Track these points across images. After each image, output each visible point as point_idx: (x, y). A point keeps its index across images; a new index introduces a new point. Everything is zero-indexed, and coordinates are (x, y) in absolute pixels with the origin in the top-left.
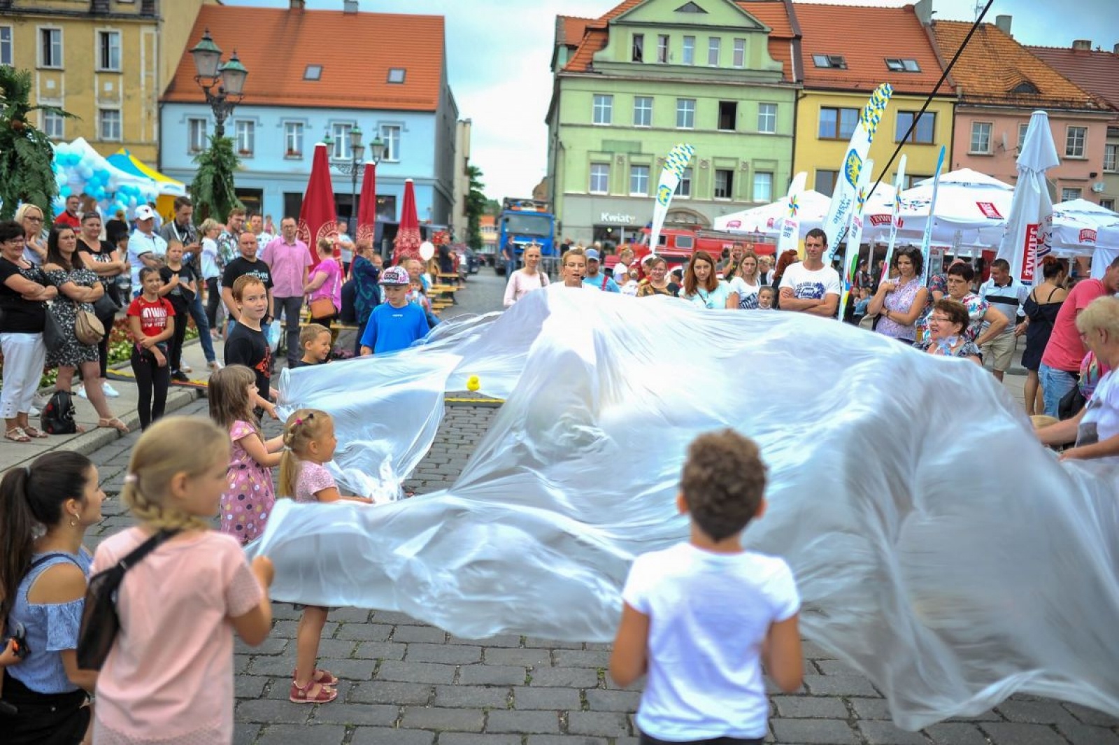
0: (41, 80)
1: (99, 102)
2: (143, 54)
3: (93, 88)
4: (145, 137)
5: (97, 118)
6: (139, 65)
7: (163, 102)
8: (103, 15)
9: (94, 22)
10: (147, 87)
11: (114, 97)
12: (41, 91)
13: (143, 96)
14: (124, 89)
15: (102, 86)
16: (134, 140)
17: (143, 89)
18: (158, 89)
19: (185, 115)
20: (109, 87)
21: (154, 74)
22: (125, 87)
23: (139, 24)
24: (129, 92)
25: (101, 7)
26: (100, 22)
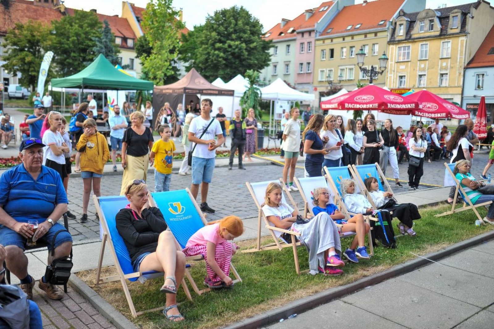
0: (419, 65)
1: (440, 71)
2: (459, 48)
3: (438, 66)
4: (458, 84)
5: (439, 77)
6: (457, 54)
7: (466, 68)
8: (444, 35)
9: (441, 39)
10: (460, 63)
11: (446, 69)
12: (419, 69)
13: (458, 66)
14: (450, 65)
15: (441, 64)
16: (453, 85)
17: (458, 63)
18: (465, 63)
19: (475, 73)
20: (444, 64)
21: (464, 57)
22: (451, 63)
23: (459, 37)
24: (452, 65)
25: (444, 32)
26: (443, 38)
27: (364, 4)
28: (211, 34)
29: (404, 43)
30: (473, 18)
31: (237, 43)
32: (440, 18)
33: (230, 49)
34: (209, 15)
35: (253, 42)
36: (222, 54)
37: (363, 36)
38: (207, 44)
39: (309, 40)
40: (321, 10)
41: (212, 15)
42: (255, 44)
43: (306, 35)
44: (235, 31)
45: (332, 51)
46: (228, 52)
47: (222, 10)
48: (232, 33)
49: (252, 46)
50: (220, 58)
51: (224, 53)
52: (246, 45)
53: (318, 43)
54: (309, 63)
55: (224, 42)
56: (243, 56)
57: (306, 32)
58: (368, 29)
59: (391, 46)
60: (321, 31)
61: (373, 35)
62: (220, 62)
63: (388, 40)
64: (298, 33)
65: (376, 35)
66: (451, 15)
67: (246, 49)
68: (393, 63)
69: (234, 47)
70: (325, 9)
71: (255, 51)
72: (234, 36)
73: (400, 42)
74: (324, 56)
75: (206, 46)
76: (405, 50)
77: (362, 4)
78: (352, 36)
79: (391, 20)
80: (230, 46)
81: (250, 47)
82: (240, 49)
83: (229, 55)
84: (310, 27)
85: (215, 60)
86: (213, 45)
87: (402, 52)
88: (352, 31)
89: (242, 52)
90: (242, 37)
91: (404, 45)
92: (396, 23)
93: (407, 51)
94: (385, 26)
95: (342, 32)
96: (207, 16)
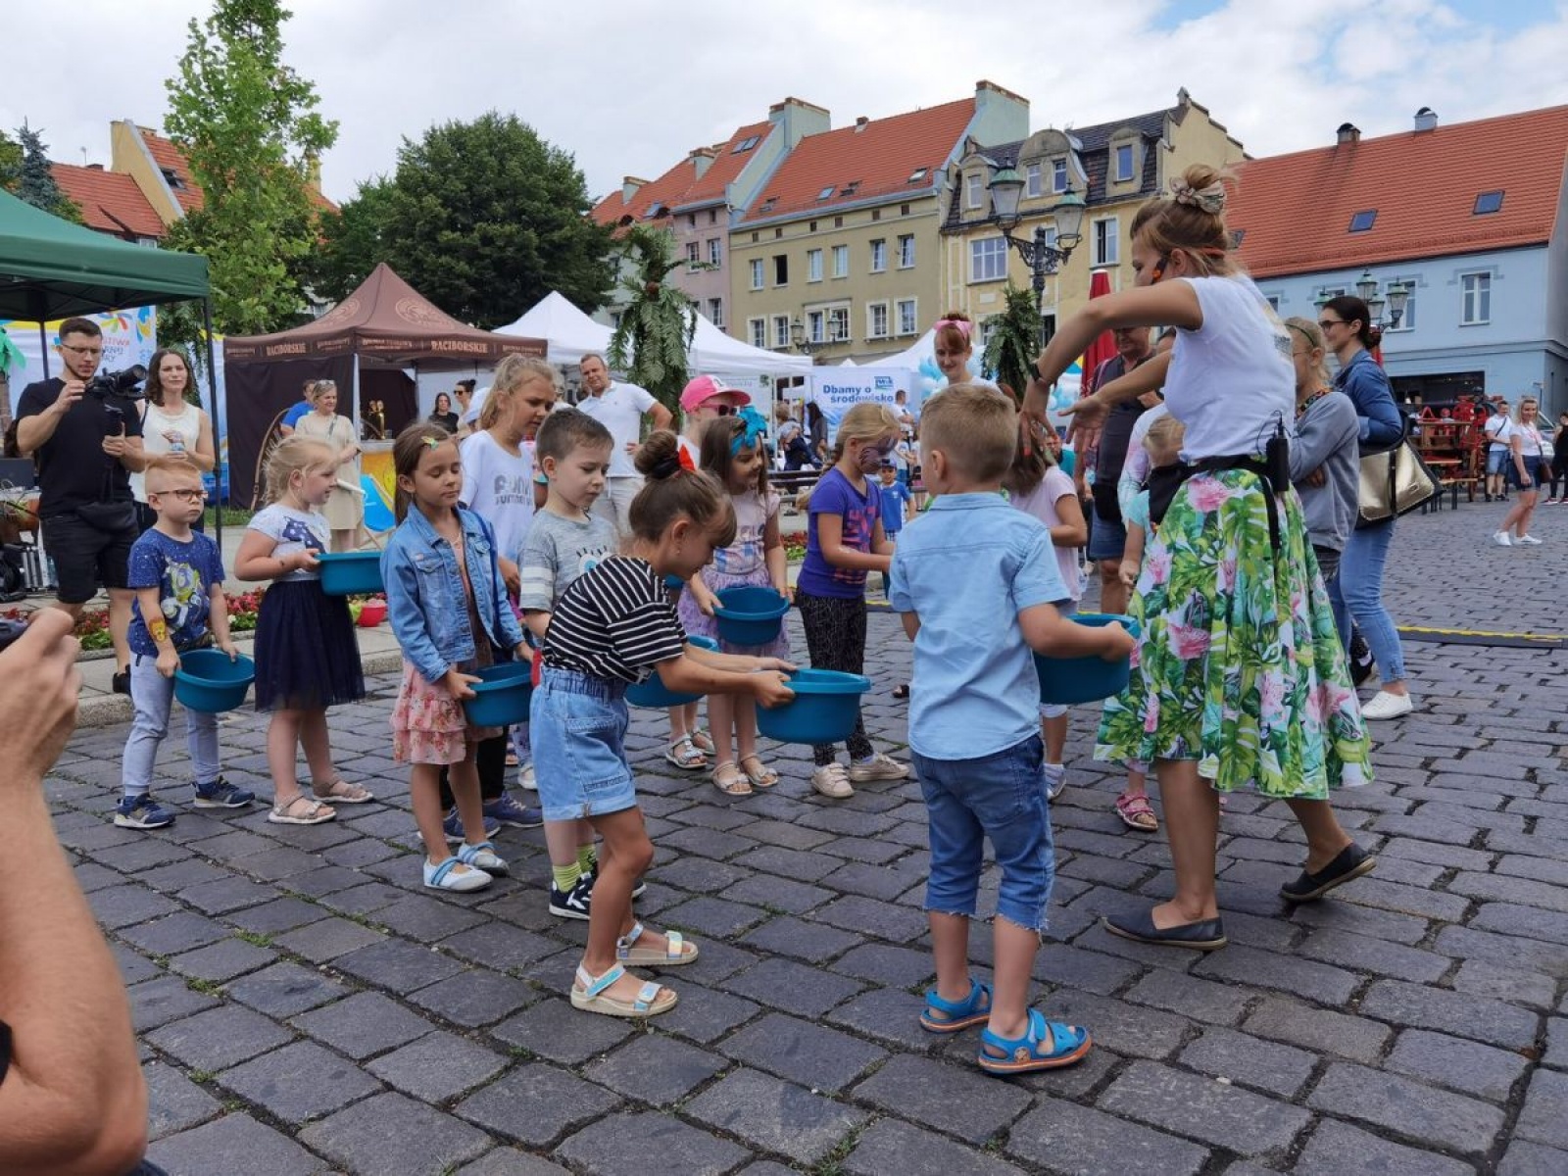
9: (1089, 211)
25: (1096, 194)
26: (1095, 211)
27: (861, 129)
28: (420, 201)
29: (986, 229)
30: (1172, 149)
31: (510, 228)
32: (1083, 156)
33: (487, 250)
34: (408, 144)
35: (560, 227)
36: (462, 266)
37: (869, 216)
38: (411, 235)
39: (711, 235)
40: (738, 148)
41: (419, 141)
42: (567, 231)
43: (703, 221)
44: (501, 194)
45: (781, 262)
46: (482, 257)
47: (449, 128)
48: (489, 199)
49: (556, 236)
50: (459, 277)
51: (470, 263)
52: (539, 235)
53: (737, 240)
54: (716, 302)
55: (467, 230)
56: (533, 269)
57: (700, 210)
58: (880, 194)
59: (951, 240)
60: (745, 208)
61: (898, 210)
62: (460, 289)
63: (941, 223)
64: (677, 216)
65: (905, 211)
66: (1113, 146)
67: (538, 249)
68: (961, 286)
69: (500, 243)
70: (750, 145)
71: (568, 255)
72: (498, 207)
73: (975, 226)
74: (759, 278)
75: (409, 242)
76: (989, 248)
77: (854, 128)
78: (838, 217)
79: (944, 167)
80: (487, 240)
81: (552, 243)
82: (522, 248)
83: (484, 268)
84: (711, 196)
85: (442, 286)
86: (430, 236)
87: (983, 254)
88: (833, 202)
89: (527, 257)
90: (524, 212)
91: (987, 235)
92: (959, 176)
93: (996, 252)
94: (930, 183)
95: (805, 207)
96: (403, 146)
